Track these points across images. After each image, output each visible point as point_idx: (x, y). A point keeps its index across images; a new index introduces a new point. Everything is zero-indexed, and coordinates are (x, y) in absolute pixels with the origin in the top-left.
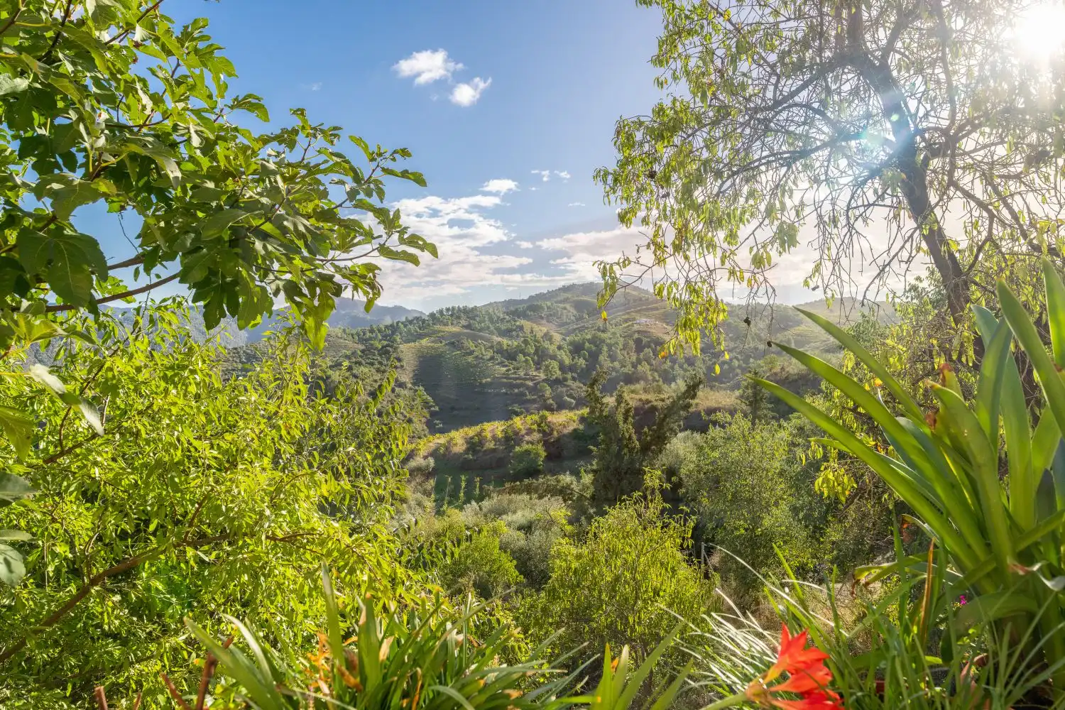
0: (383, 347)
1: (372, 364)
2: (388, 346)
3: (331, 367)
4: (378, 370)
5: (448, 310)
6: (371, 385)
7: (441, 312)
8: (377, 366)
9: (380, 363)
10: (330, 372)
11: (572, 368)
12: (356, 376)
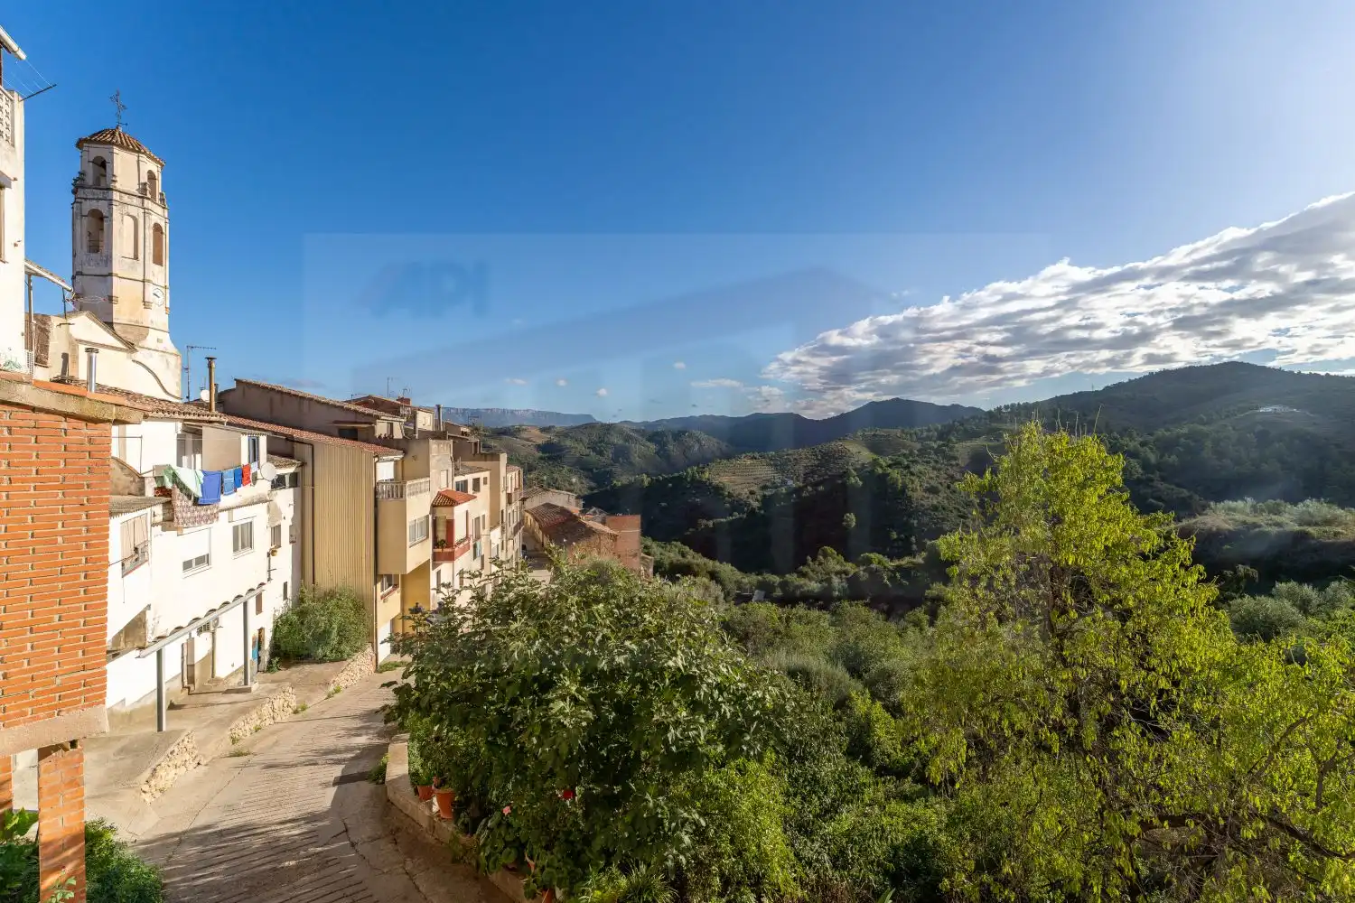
0: (939, 446)
1: (928, 462)
2: (944, 445)
3: (890, 466)
4: (934, 468)
5: (1006, 407)
6: (928, 482)
7: (999, 409)
8: (933, 464)
9: (936, 462)
10: (889, 470)
11: (1159, 467)
12: (912, 474)
